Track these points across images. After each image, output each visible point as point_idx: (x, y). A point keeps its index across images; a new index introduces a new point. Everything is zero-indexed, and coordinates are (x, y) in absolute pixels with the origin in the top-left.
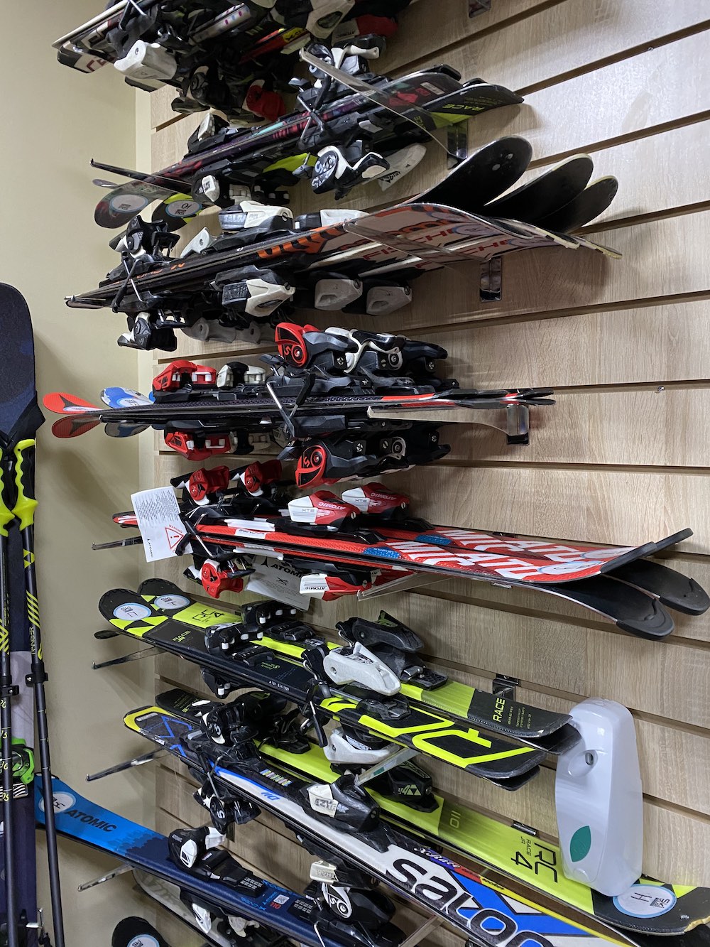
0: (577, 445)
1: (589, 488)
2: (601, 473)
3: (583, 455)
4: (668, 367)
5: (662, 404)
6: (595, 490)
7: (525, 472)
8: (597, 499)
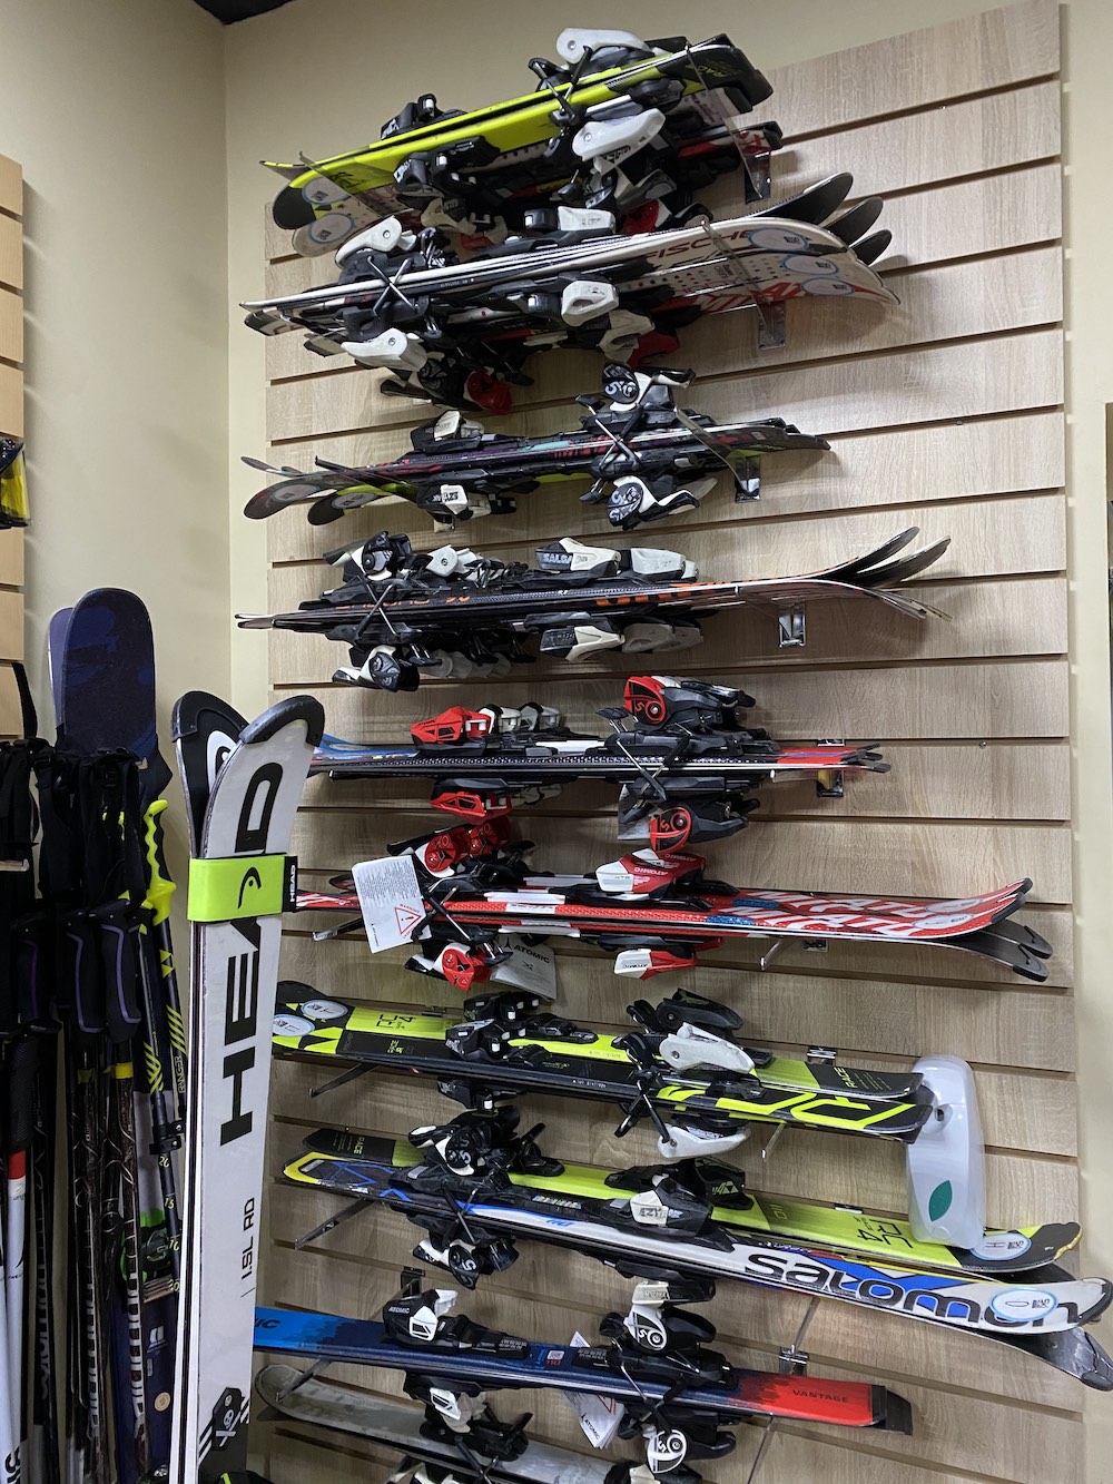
0: (898, 798)
1: (913, 842)
2: (927, 827)
3: (905, 808)
4: (992, 724)
5: (988, 759)
6: (920, 844)
7: (840, 827)
8: (923, 854)
